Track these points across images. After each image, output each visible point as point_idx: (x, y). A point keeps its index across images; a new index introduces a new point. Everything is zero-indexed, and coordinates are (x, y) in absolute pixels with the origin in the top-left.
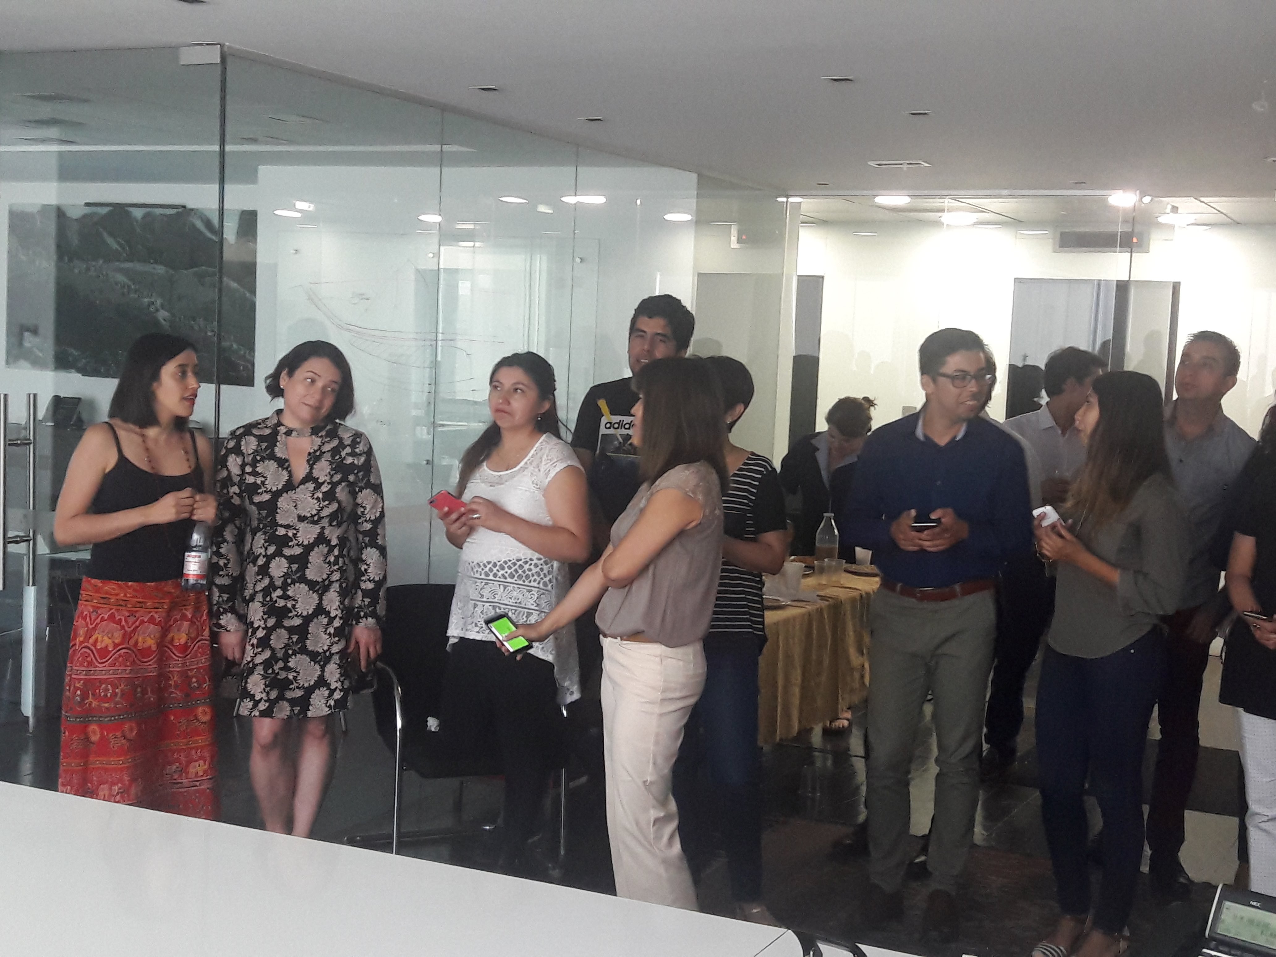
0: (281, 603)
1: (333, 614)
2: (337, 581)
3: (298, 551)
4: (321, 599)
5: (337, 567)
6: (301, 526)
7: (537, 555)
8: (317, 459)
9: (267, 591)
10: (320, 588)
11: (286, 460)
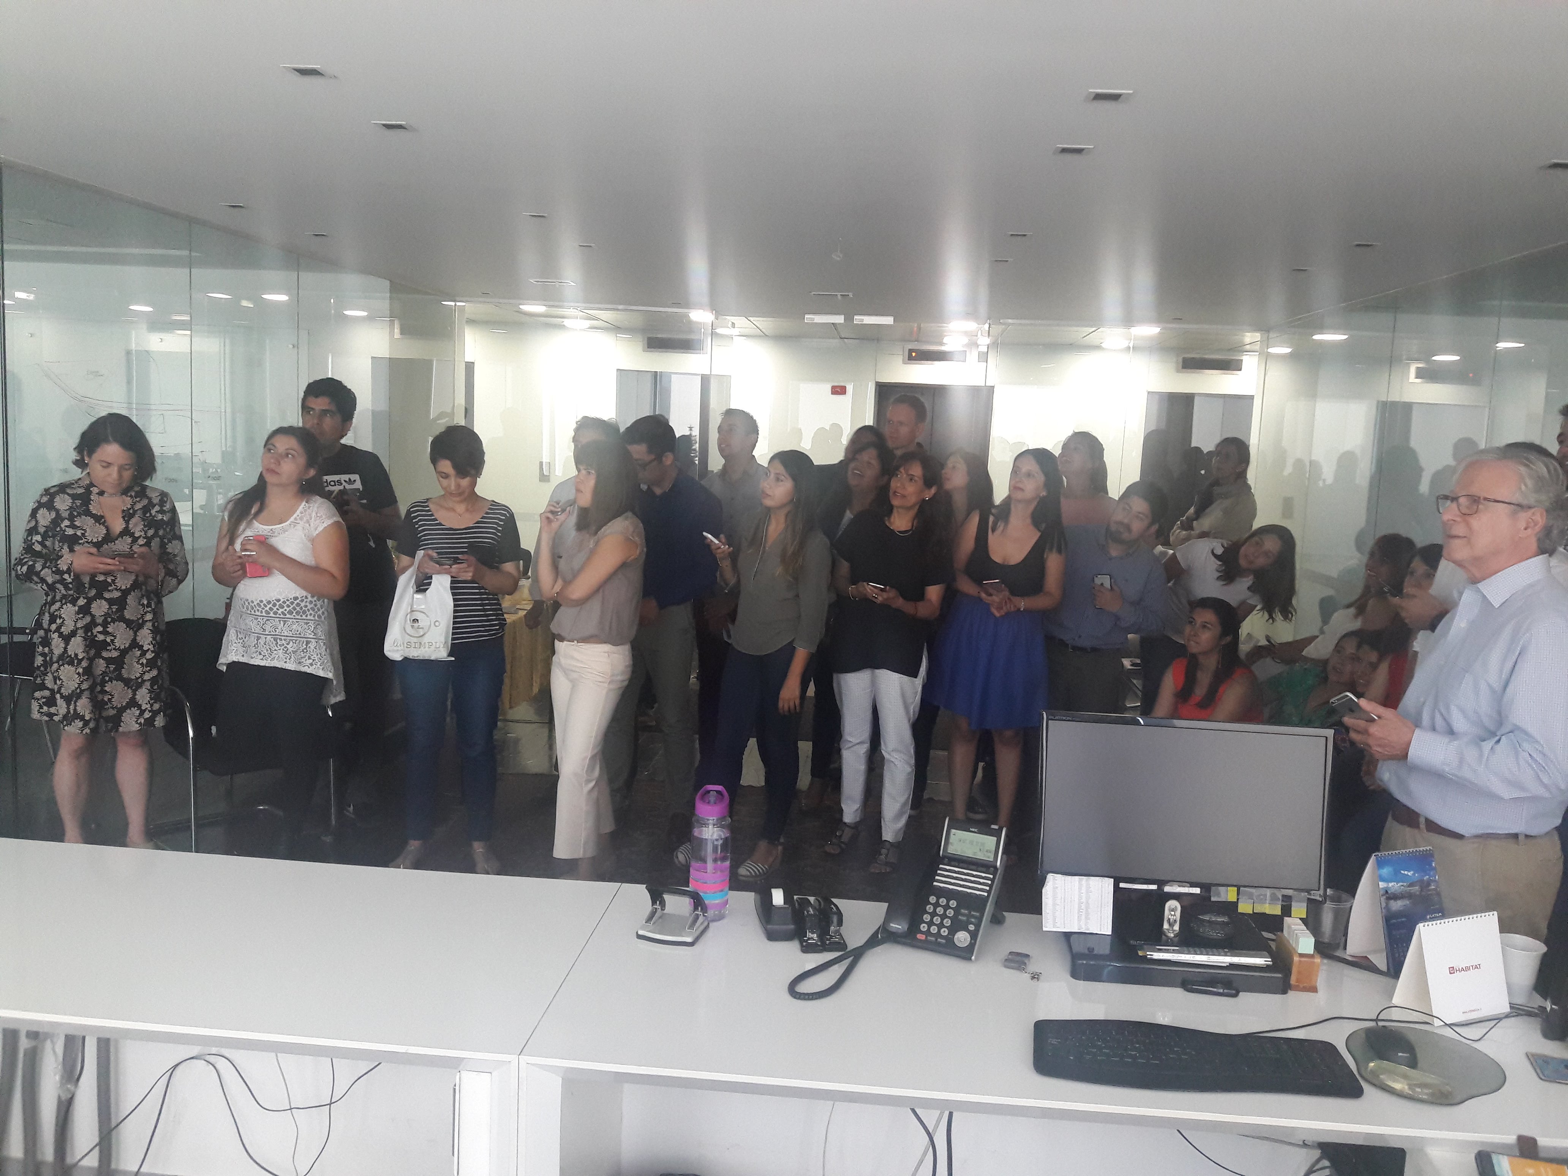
0: (101, 638)
1: (145, 648)
2: (148, 620)
3: (116, 594)
4: (136, 635)
5: (150, 609)
8: (132, 516)
9: (88, 628)
10: (135, 626)
11: (102, 517)
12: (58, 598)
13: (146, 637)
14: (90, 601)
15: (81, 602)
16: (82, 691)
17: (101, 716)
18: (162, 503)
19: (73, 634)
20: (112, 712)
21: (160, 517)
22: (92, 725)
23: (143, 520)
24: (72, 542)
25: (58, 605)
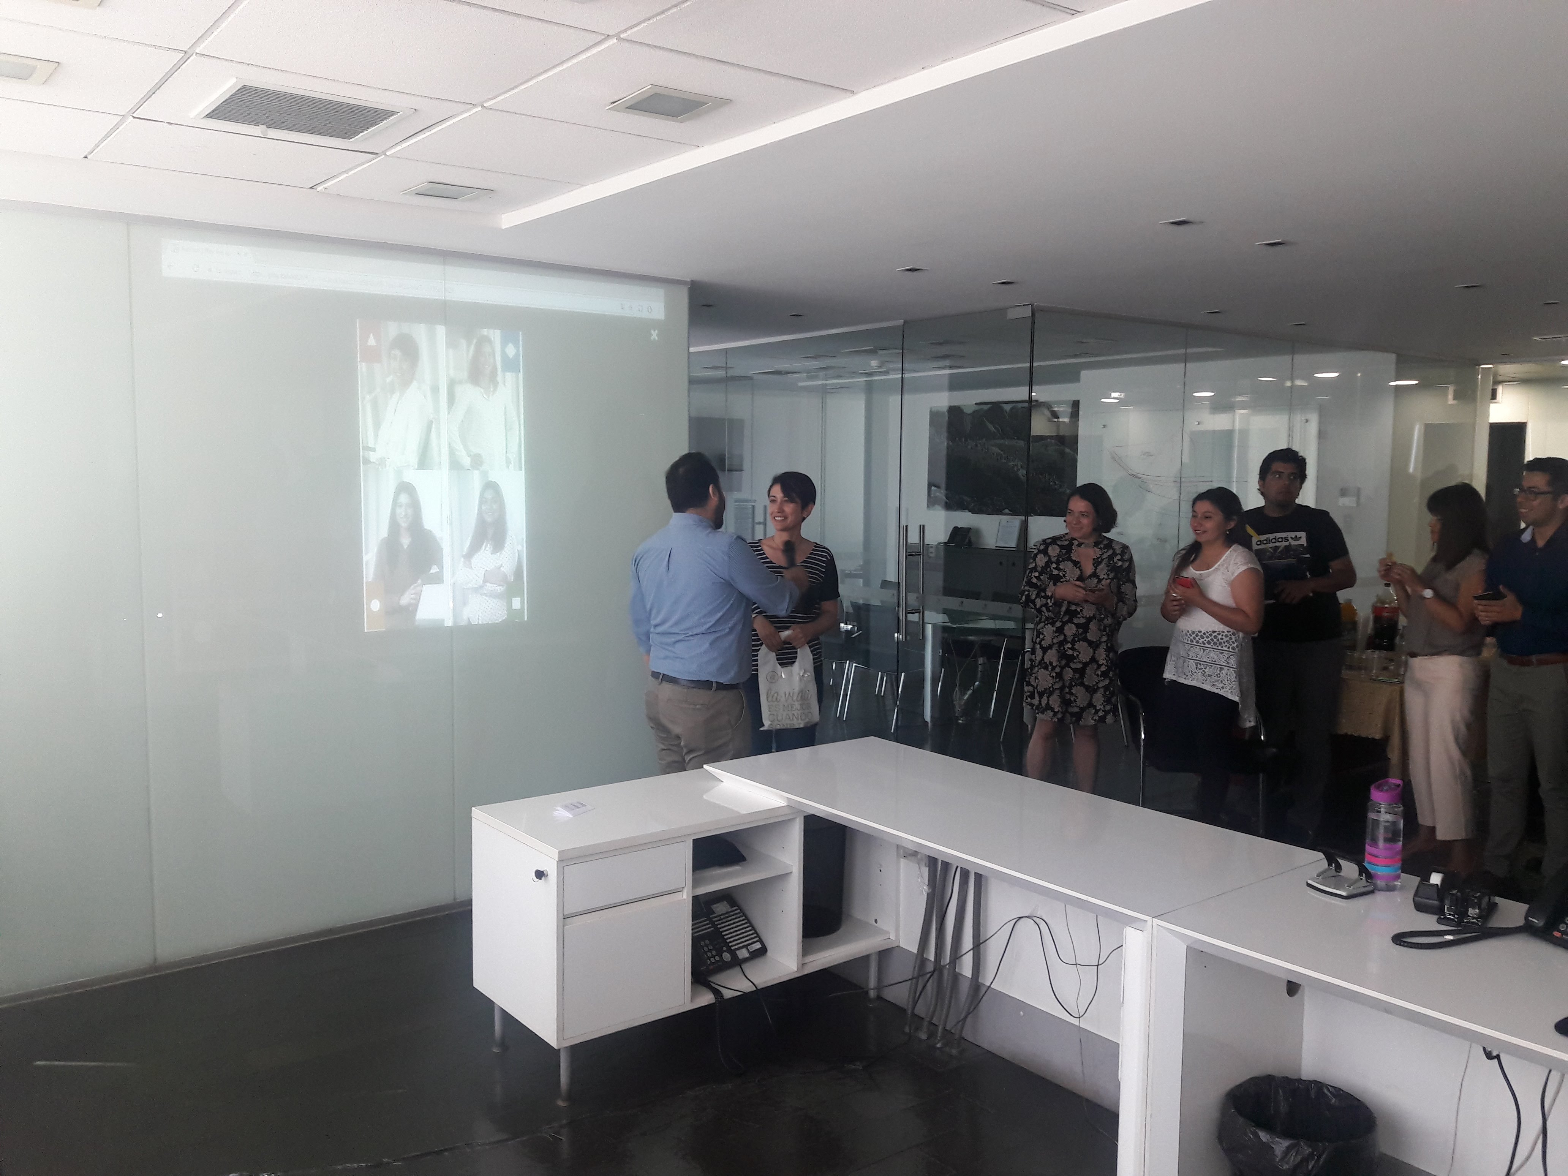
0: (1070, 652)
1: (1101, 663)
2: (1104, 642)
3: (1083, 621)
4: (1094, 653)
5: (1104, 633)
6: (1086, 606)
7: (1228, 629)
8: (1099, 563)
9: (1061, 644)
10: (1094, 645)
11: (1079, 562)
12: (1043, 620)
13: (1102, 655)
14: (1064, 624)
15: (1058, 624)
16: (1054, 690)
17: (1067, 711)
18: (1123, 553)
19: (1050, 647)
20: (1076, 710)
21: (1120, 563)
22: (1059, 716)
23: (1108, 566)
24: (1056, 579)
25: (1042, 624)
